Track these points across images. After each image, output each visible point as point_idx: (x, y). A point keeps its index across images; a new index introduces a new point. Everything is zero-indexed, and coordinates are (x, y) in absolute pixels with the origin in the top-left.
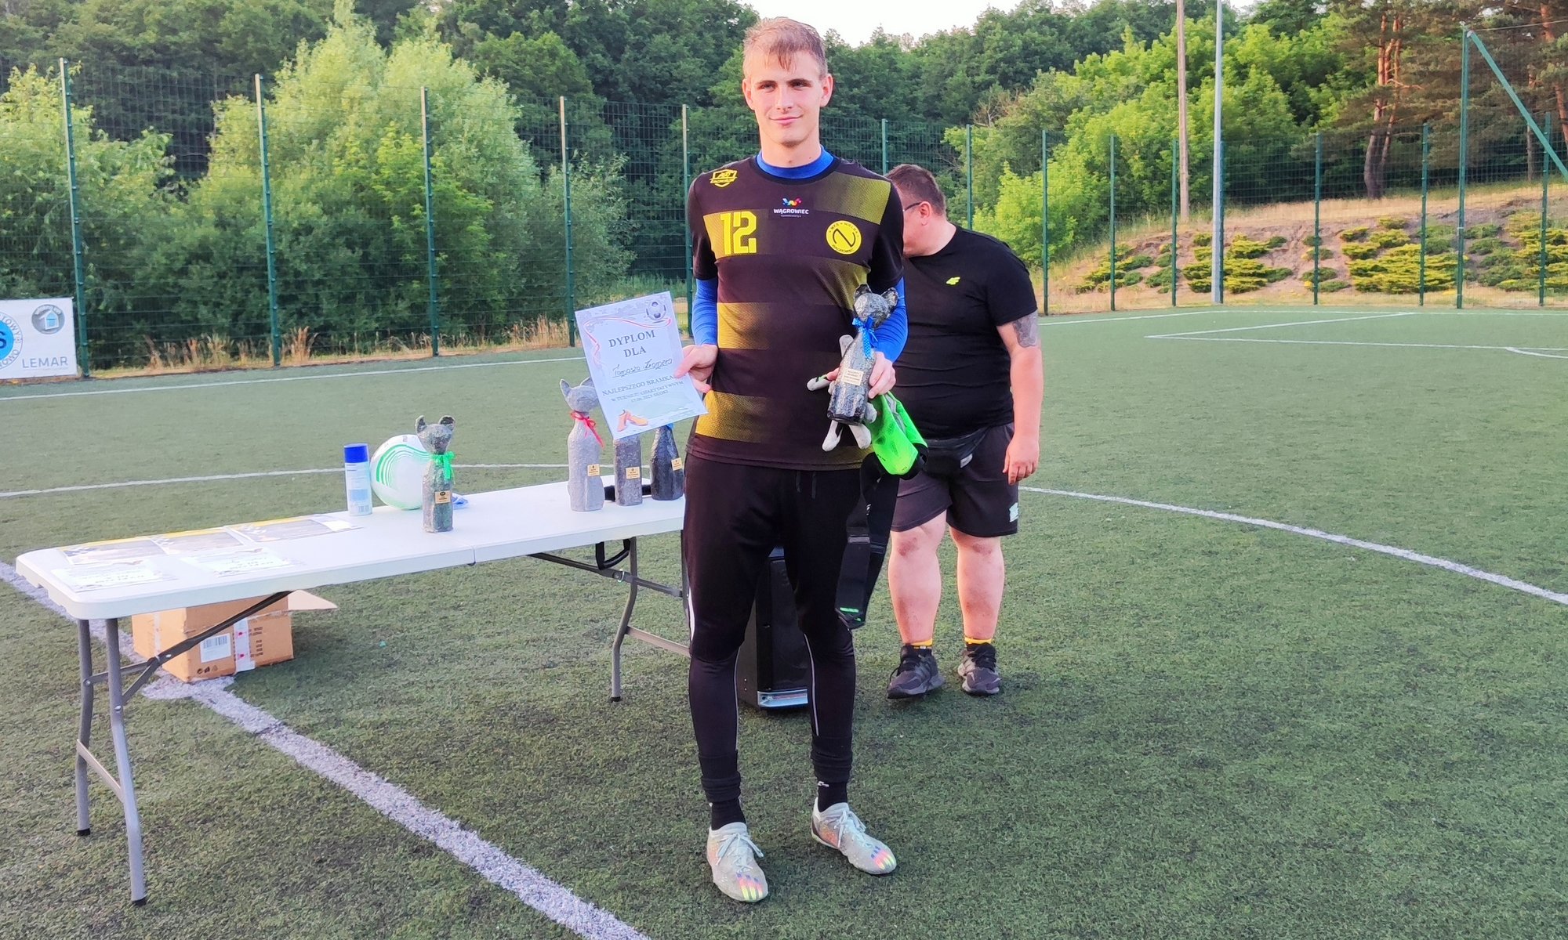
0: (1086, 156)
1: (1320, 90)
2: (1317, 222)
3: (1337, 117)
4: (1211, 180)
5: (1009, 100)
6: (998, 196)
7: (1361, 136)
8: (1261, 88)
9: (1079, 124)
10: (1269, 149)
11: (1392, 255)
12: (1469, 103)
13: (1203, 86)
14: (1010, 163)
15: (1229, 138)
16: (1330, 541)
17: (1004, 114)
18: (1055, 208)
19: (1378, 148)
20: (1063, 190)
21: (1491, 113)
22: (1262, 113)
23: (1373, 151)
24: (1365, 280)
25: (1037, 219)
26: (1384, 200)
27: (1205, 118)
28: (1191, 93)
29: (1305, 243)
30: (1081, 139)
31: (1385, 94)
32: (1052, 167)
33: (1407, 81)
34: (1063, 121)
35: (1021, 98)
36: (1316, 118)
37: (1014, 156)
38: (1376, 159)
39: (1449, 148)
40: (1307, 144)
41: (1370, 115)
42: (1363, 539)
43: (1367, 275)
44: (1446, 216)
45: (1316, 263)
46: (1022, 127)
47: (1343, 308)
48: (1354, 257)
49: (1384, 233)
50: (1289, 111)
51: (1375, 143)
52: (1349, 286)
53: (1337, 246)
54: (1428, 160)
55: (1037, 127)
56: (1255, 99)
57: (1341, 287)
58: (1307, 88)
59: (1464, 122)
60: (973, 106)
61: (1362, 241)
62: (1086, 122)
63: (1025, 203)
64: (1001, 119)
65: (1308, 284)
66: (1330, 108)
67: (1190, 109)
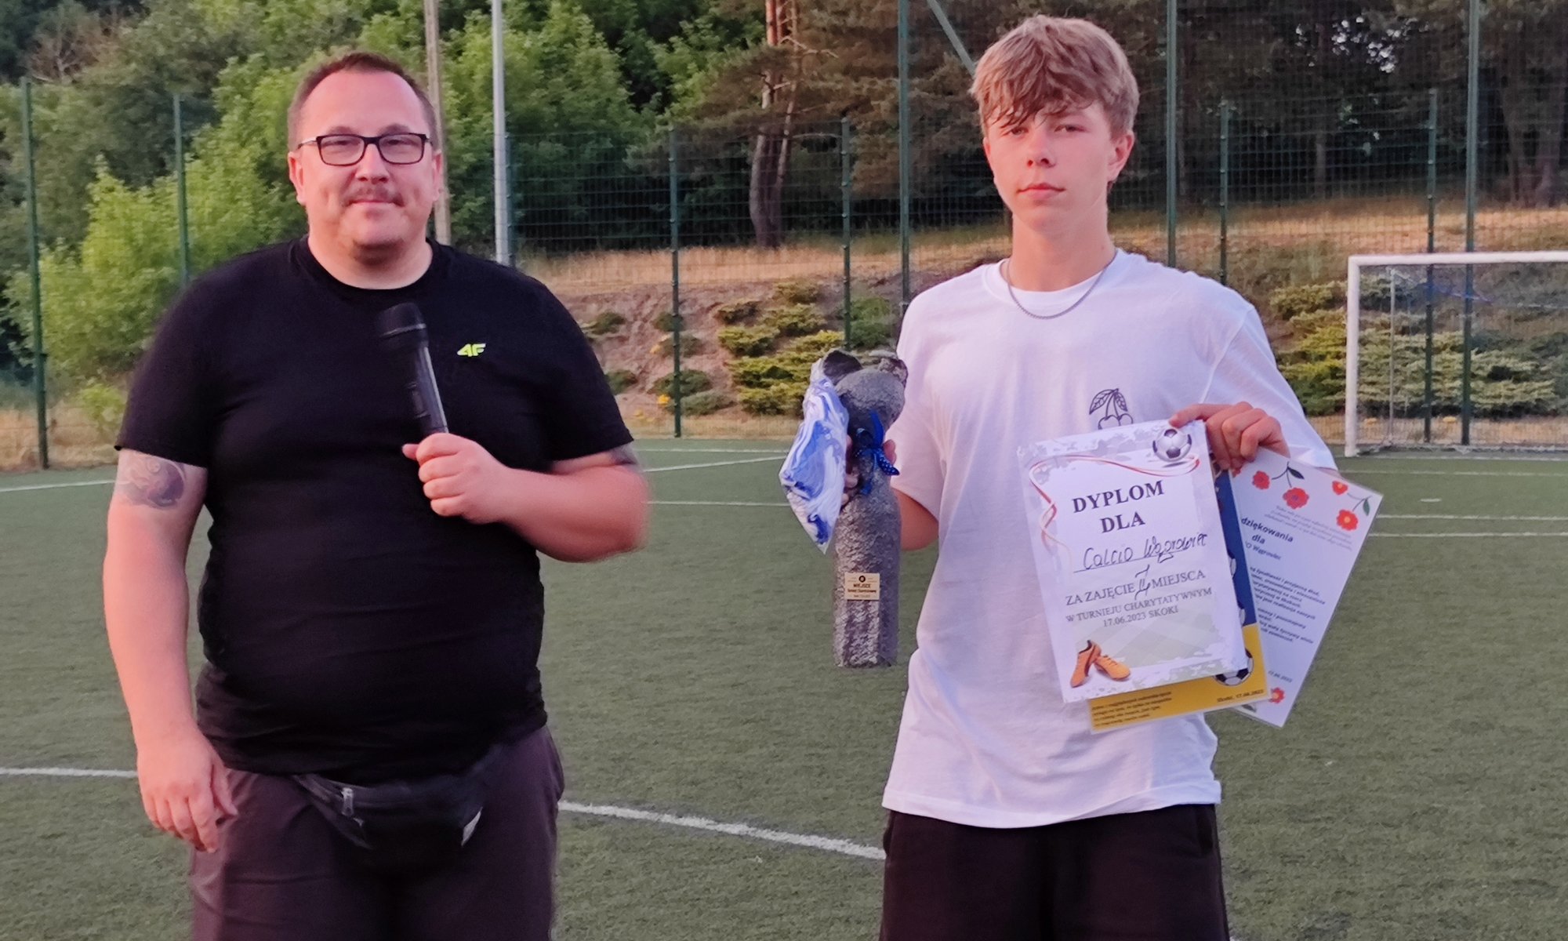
0: (255, 149)
1: (671, 49)
2: (676, 286)
3: (702, 100)
4: (490, 205)
5: (98, 32)
6: (85, 224)
7: (742, 136)
8: (571, 38)
9: (242, 88)
10: (589, 152)
11: (799, 350)
12: (911, 87)
13: (469, 28)
14: (108, 155)
15: (521, 128)
16: (722, 834)
17: (91, 61)
18: (201, 249)
19: (769, 161)
20: (215, 215)
21: (945, 106)
22: (575, 85)
23: (763, 164)
24: (757, 394)
25: (166, 271)
26: (784, 252)
27: (476, 88)
28: (447, 39)
29: (657, 325)
30: (245, 116)
31: (778, 61)
32: (194, 167)
33: (814, 41)
34: (209, 79)
35: (125, 31)
36: (667, 99)
37: (113, 144)
38: (768, 178)
39: (882, 163)
40: (653, 145)
41: (755, 99)
42: (775, 827)
43: (760, 385)
44: (882, 282)
45: (677, 363)
46: (129, 90)
47: (724, 443)
48: (739, 351)
49: (786, 309)
50: (620, 82)
51: (766, 149)
52: (732, 404)
53: (709, 331)
54: (853, 183)
55: (158, 88)
56: (562, 59)
57: (718, 406)
58: (650, 44)
59: (904, 120)
60: (24, 40)
61: (749, 324)
62: (255, 83)
63: (140, 238)
64: (86, 70)
65: (663, 399)
66: (690, 82)
67: (447, 69)
